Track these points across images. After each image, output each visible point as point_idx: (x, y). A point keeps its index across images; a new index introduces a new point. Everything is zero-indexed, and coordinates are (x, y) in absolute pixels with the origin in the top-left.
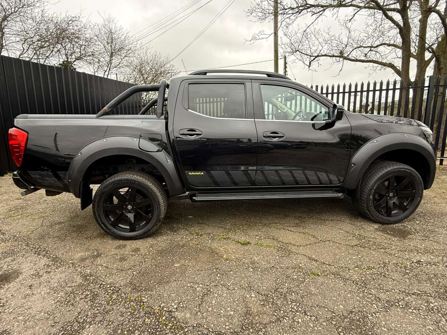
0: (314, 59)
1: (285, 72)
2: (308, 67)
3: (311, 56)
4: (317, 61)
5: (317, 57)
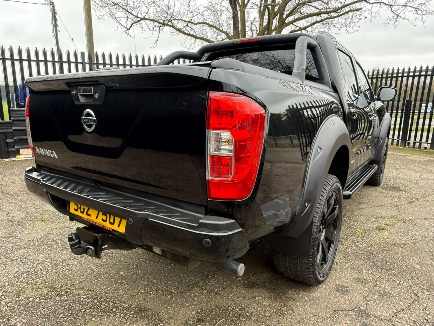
0: (138, 21)
1: (56, 26)
2: (125, 29)
3: (136, 17)
4: (140, 25)
5: (142, 19)
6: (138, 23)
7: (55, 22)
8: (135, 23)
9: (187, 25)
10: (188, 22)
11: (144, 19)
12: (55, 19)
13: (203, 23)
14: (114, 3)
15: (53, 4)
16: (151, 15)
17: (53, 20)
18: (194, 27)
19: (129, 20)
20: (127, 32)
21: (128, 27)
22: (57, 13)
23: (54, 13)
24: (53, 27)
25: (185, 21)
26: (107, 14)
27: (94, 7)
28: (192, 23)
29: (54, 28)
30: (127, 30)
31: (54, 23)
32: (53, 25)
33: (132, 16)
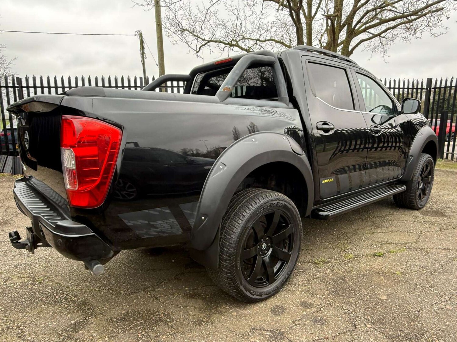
0: (206, 44)
1: (143, 53)
2: (196, 52)
3: (203, 40)
4: (209, 47)
5: (209, 42)
6: (205, 46)
7: (143, 51)
8: (203, 45)
9: (256, 43)
10: (257, 40)
11: (211, 41)
12: (142, 48)
13: (270, 40)
14: (183, 29)
15: (141, 35)
16: (217, 37)
17: (141, 48)
18: (263, 45)
19: (198, 43)
20: (197, 54)
21: (198, 51)
22: (145, 42)
23: (142, 42)
24: (141, 54)
25: (252, 40)
26: (180, 39)
27: (168, 34)
28: (260, 41)
29: (142, 56)
30: (196, 53)
31: (141, 52)
32: (141, 53)
33: (200, 40)
